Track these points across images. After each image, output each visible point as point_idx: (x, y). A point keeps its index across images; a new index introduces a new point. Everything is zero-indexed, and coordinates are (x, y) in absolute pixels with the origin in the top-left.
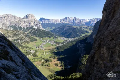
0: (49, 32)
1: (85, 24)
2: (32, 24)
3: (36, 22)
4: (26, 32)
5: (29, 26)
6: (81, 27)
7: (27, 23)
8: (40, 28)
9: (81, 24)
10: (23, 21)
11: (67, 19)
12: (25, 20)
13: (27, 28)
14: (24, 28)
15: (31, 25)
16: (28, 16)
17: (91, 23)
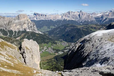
0: (46, 36)
1: (95, 20)
2: (25, 26)
3: (29, 24)
4: (18, 37)
5: (21, 30)
6: (88, 28)
7: (19, 26)
8: (35, 30)
9: (90, 21)
10: (14, 23)
11: (70, 14)
12: (17, 21)
13: (19, 32)
14: (15, 31)
15: (24, 28)
16: (19, 16)
17: (104, 18)
